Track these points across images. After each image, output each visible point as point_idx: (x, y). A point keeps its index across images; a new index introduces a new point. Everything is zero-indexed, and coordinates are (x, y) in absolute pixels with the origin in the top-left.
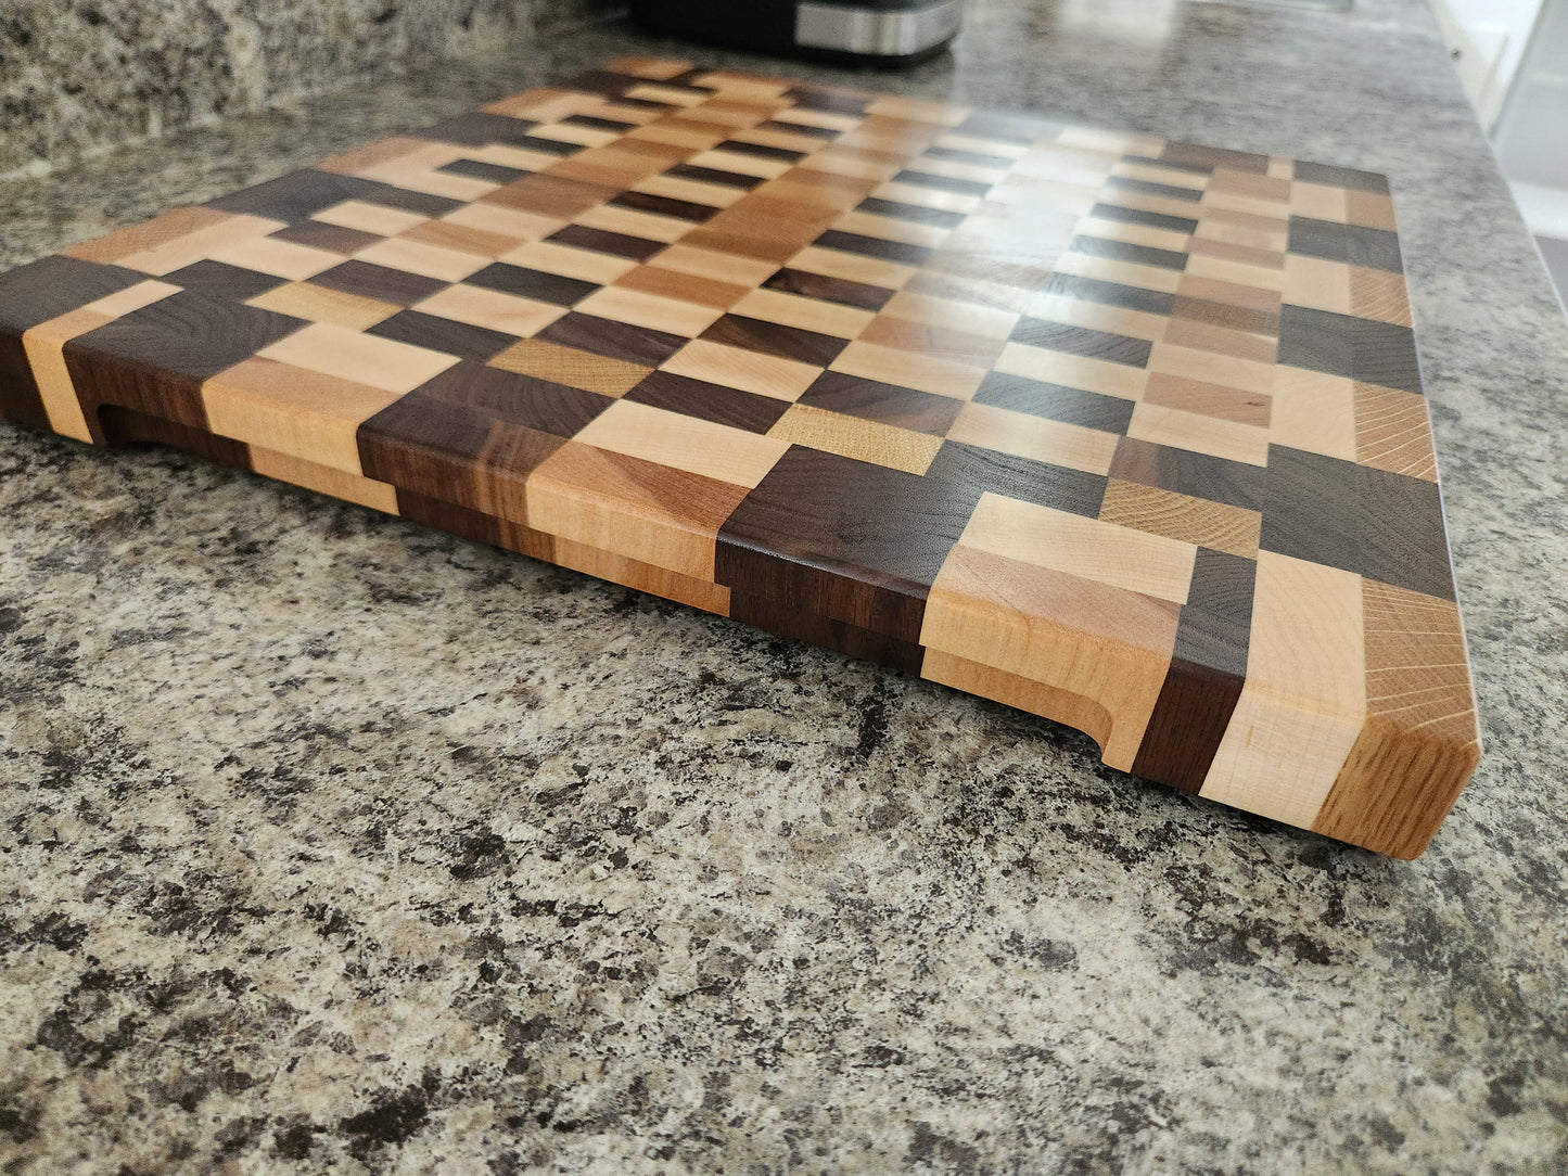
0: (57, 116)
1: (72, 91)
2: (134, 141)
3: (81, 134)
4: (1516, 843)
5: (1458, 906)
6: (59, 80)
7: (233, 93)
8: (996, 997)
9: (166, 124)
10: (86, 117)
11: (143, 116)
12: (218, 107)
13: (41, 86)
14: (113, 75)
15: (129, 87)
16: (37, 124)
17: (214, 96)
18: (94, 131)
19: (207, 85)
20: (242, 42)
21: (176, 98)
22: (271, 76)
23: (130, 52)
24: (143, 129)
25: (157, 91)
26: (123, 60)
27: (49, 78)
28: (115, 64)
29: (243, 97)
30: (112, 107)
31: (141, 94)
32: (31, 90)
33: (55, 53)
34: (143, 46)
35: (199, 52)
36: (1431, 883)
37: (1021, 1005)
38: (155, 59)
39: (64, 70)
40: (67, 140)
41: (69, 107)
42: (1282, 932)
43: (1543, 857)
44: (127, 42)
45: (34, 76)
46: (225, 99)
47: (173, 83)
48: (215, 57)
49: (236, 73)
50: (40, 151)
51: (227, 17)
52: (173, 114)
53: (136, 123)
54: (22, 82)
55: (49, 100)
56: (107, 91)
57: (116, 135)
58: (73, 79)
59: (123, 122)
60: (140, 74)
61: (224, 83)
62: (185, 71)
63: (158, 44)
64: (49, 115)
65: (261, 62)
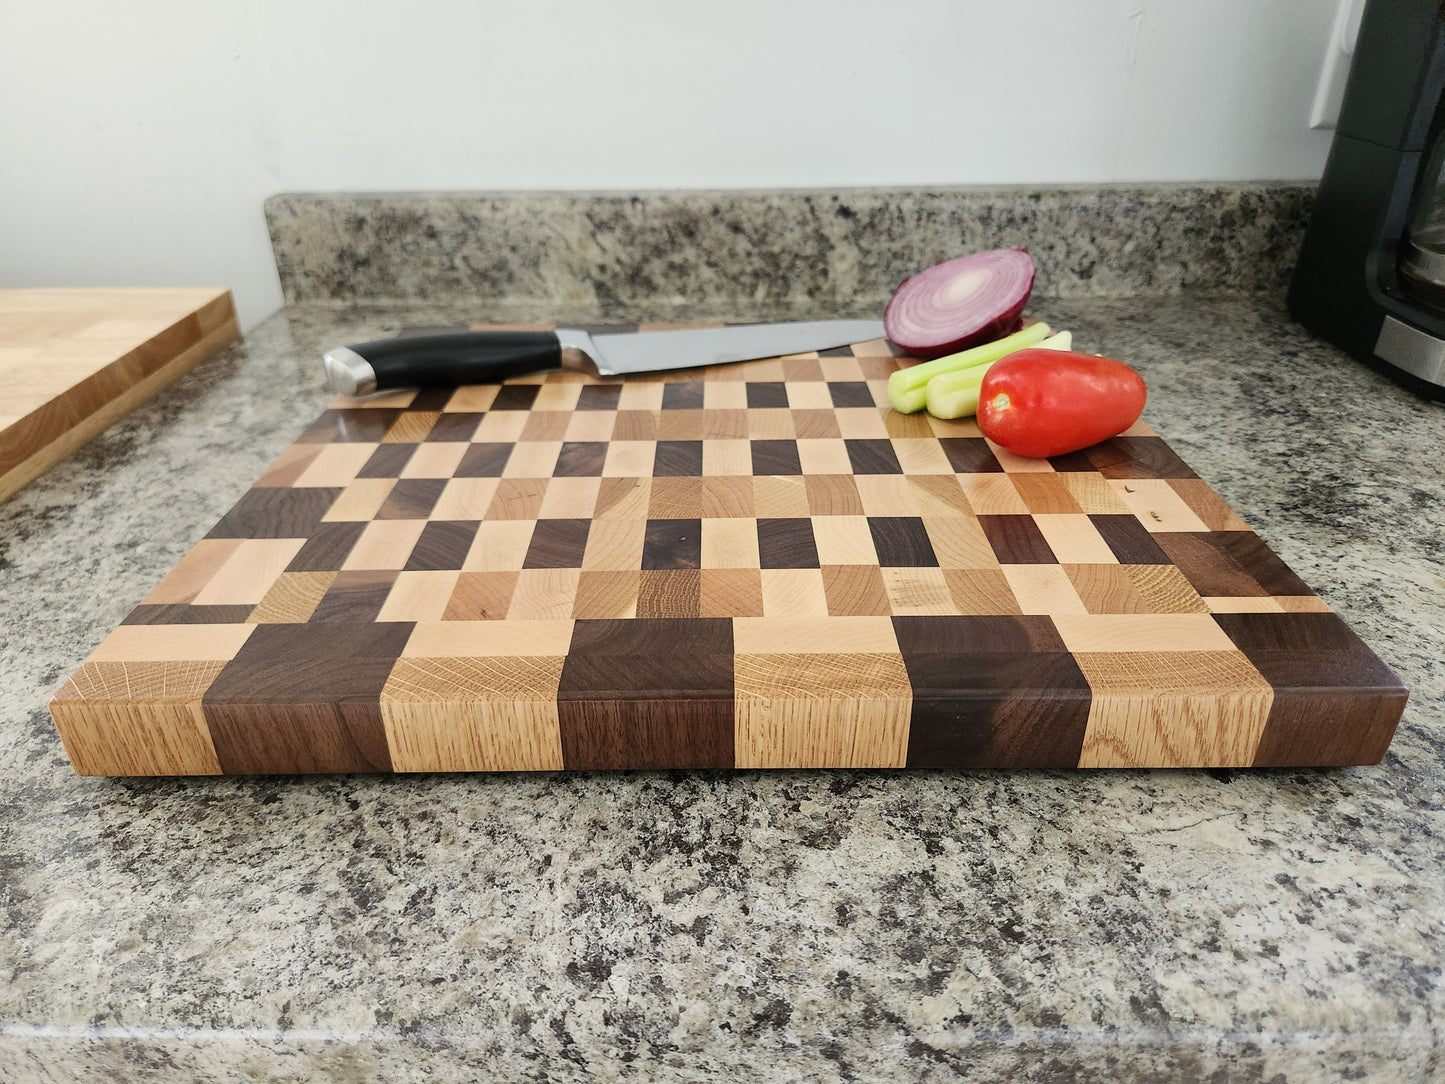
0: (697, 276)
1: (710, 264)
2: (743, 300)
3: (710, 289)
4: (111, 840)
5: (59, 811)
6: (704, 258)
7: (826, 287)
8: (28, 668)
9: (768, 294)
10: (716, 280)
11: (753, 289)
12: (811, 293)
13: (692, 259)
14: (740, 262)
15: (749, 269)
16: (685, 278)
17: (811, 284)
18: (718, 288)
19: (806, 278)
20: (843, 257)
21: (780, 282)
22: (861, 282)
23: (755, 251)
24: (752, 294)
25: (768, 275)
26: (749, 254)
27: (698, 256)
28: (742, 255)
29: (833, 291)
30: (735, 278)
31: (756, 275)
32: (686, 260)
33: (706, 244)
34: (765, 248)
35: (806, 258)
36: (79, 800)
37: (21, 674)
38: (773, 259)
39: (709, 253)
40: (701, 289)
41: (707, 273)
42: (51, 746)
43: (96, 851)
44: (755, 245)
45: (690, 253)
46: (818, 288)
47: (781, 273)
48: (819, 264)
49: (831, 275)
50: (682, 291)
51: (833, 240)
52: (775, 290)
53: (748, 290)
54: (682, 256)
55: (696, 267)
56: (734, 269)
57: (733, 294)
58: (713, 259)
59: (739, 288)
60: (758, 263)
61: (821, 280)
62: (792, 267)
63: (776, 249)
64: (693, 276)
65: (855, 271)
